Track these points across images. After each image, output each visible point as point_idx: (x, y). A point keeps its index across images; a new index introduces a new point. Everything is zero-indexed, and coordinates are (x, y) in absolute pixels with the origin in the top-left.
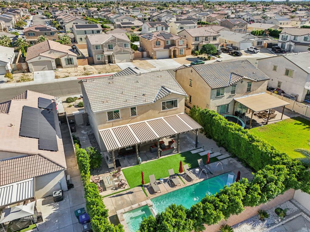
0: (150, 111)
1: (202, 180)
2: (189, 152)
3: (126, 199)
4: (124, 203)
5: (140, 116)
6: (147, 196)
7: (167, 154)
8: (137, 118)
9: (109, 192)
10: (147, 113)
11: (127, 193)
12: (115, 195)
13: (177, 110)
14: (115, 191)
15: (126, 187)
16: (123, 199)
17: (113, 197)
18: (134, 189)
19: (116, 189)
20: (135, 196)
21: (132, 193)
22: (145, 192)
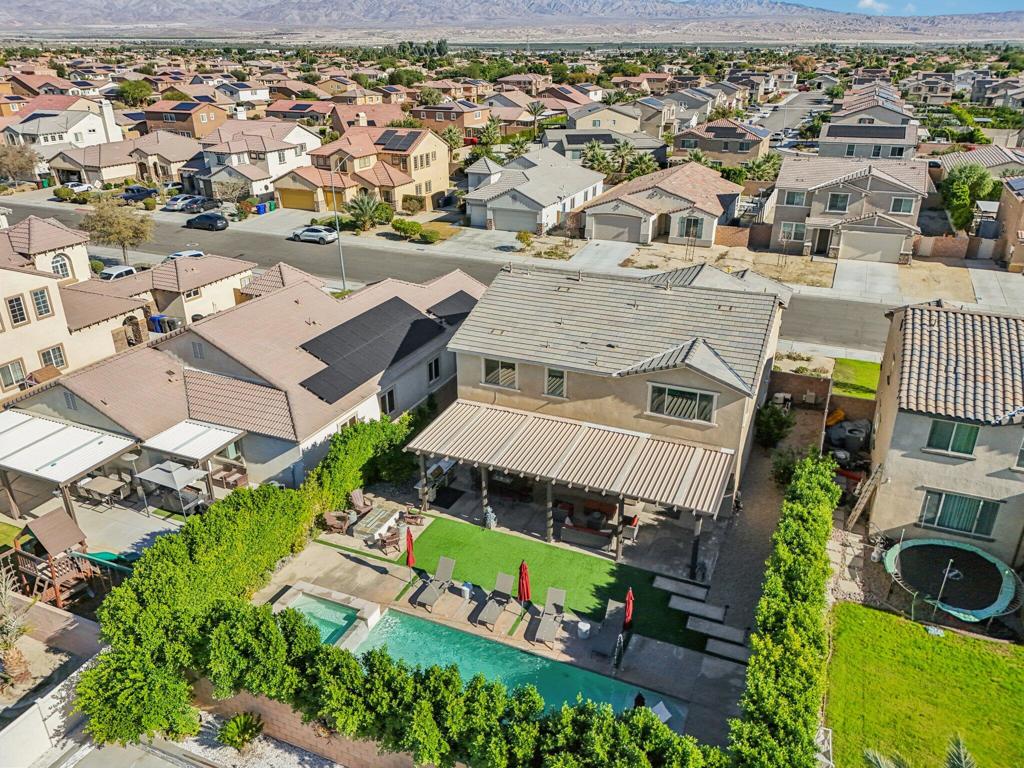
0: (609, 399)
1: (567, 658)
2: (652, 576)
3: (356, 576)
4: (344, 580)
5: (572, 403)
6: (397, 599)
7: (580, 546)
8: (565, 404)
9: (356, 543)
10: (597, 401)
11: (376, 568)
12: (353, 555)
13: (708, 431)
14: (367, 548)
15: (390, 556)
16: (352, 571)
17: (347, 556)
18: (398, 569)
19: (370, 547)
20: (378, 583)
21: (384, 571)
22: (405, 589)
